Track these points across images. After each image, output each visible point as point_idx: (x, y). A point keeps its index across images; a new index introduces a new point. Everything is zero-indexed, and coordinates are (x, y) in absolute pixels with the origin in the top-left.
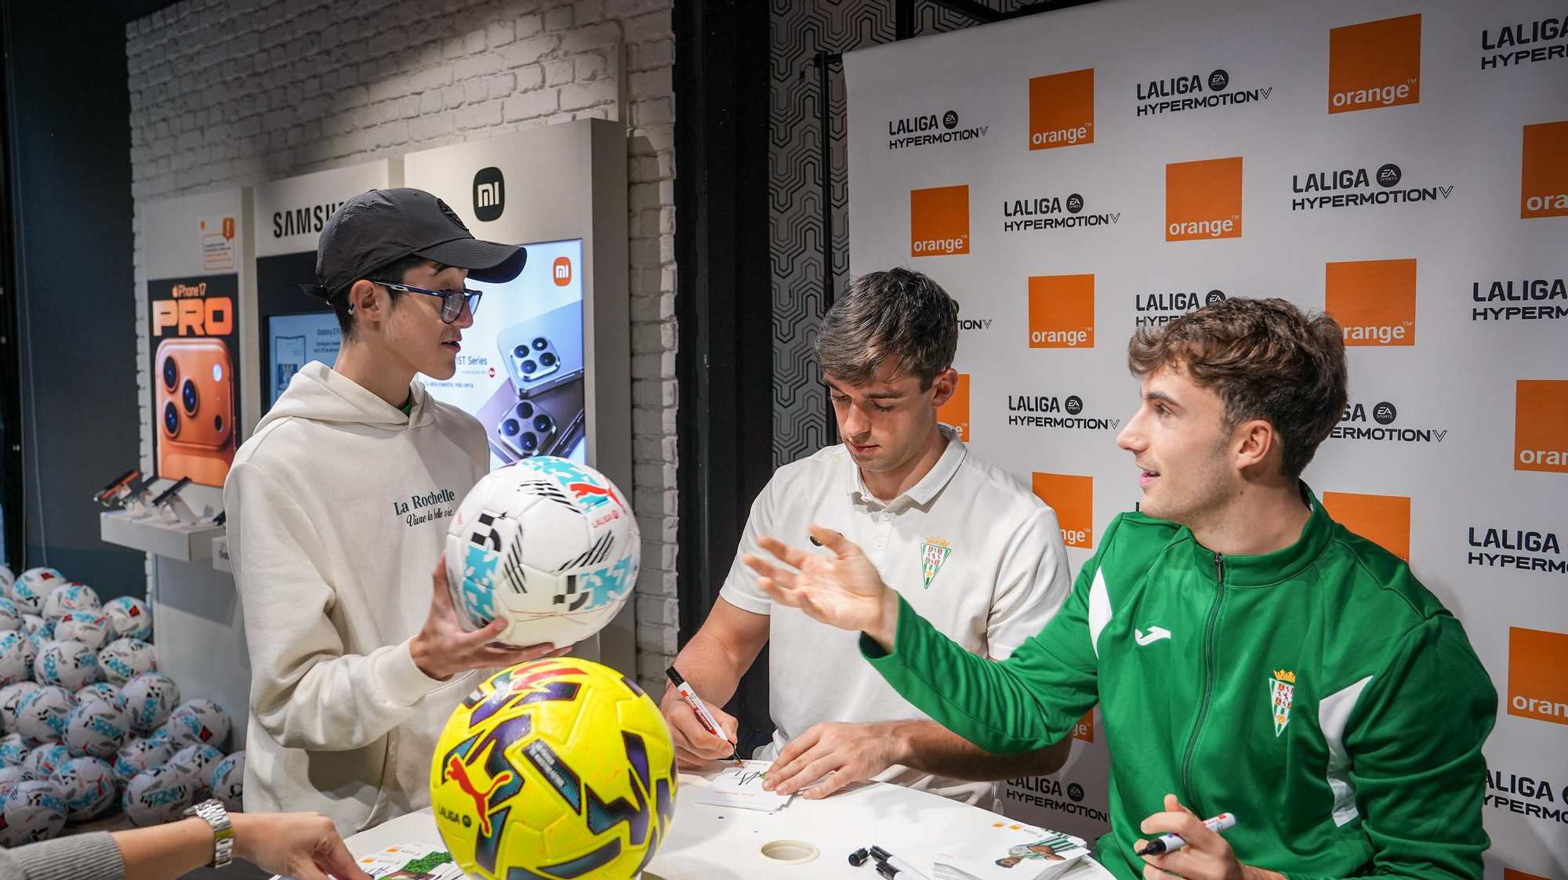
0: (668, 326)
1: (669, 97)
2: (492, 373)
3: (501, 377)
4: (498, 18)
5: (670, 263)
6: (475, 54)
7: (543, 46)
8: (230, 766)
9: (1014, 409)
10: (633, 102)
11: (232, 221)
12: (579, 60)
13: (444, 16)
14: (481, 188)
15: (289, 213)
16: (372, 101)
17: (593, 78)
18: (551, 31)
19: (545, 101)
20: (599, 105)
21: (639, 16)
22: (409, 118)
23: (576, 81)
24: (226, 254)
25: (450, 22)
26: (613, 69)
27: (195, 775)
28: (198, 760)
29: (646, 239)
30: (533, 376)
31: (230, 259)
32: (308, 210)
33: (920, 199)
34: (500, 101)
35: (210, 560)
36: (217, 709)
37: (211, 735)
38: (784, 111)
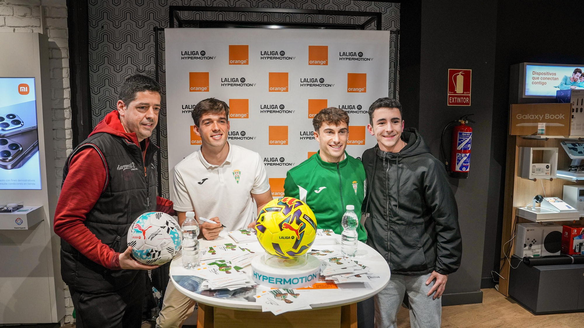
0: (68, 110)
1: (66, 29)
5: (68, 88)
10: (47, 29)
17: (25, 16)
23: (15, 15)
29: (56, 79)
30: (7, 129)
33: (193, 75)
38: (95, 38)
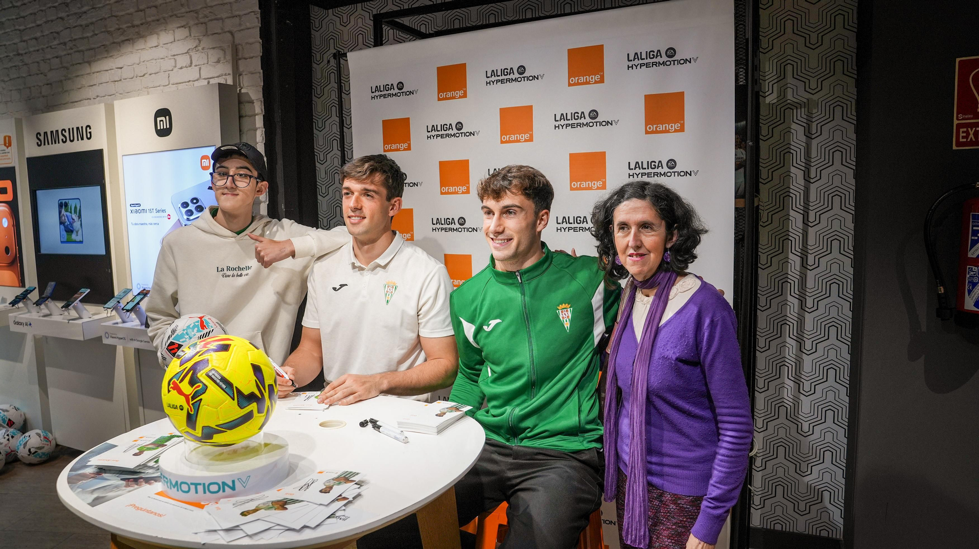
1: (260, 73)
2: (169, 217)
3: (174, 219)
4: (164, 29)
6: (152, 47)
7: (191, 44)
8: (28, 438)
9: (435, 224)
10: (240, 75)
11: (9, 137)
12: (211, 52)
13: (133, 26)
14: (159, 119)
15: (46, 133)
16: (93, 72)
17: (218, 61)
18: (195, 36)
19: (193, 73)
20: (222, 76)
21: (242, 30)
22: (115, 81)
23: (209, 63)
24: (7, 156)
25: (137, 30)
26: (229, 57)
27: (6, 445)
28: (7, 437)
30: (191, 218)
31: (9, 159)
32: (57, 131)
33: (387, 124)
34: (167, 73)
35: (8, 327)
36: (17, 409)
37: (14, 423)
38: (320, 80)
